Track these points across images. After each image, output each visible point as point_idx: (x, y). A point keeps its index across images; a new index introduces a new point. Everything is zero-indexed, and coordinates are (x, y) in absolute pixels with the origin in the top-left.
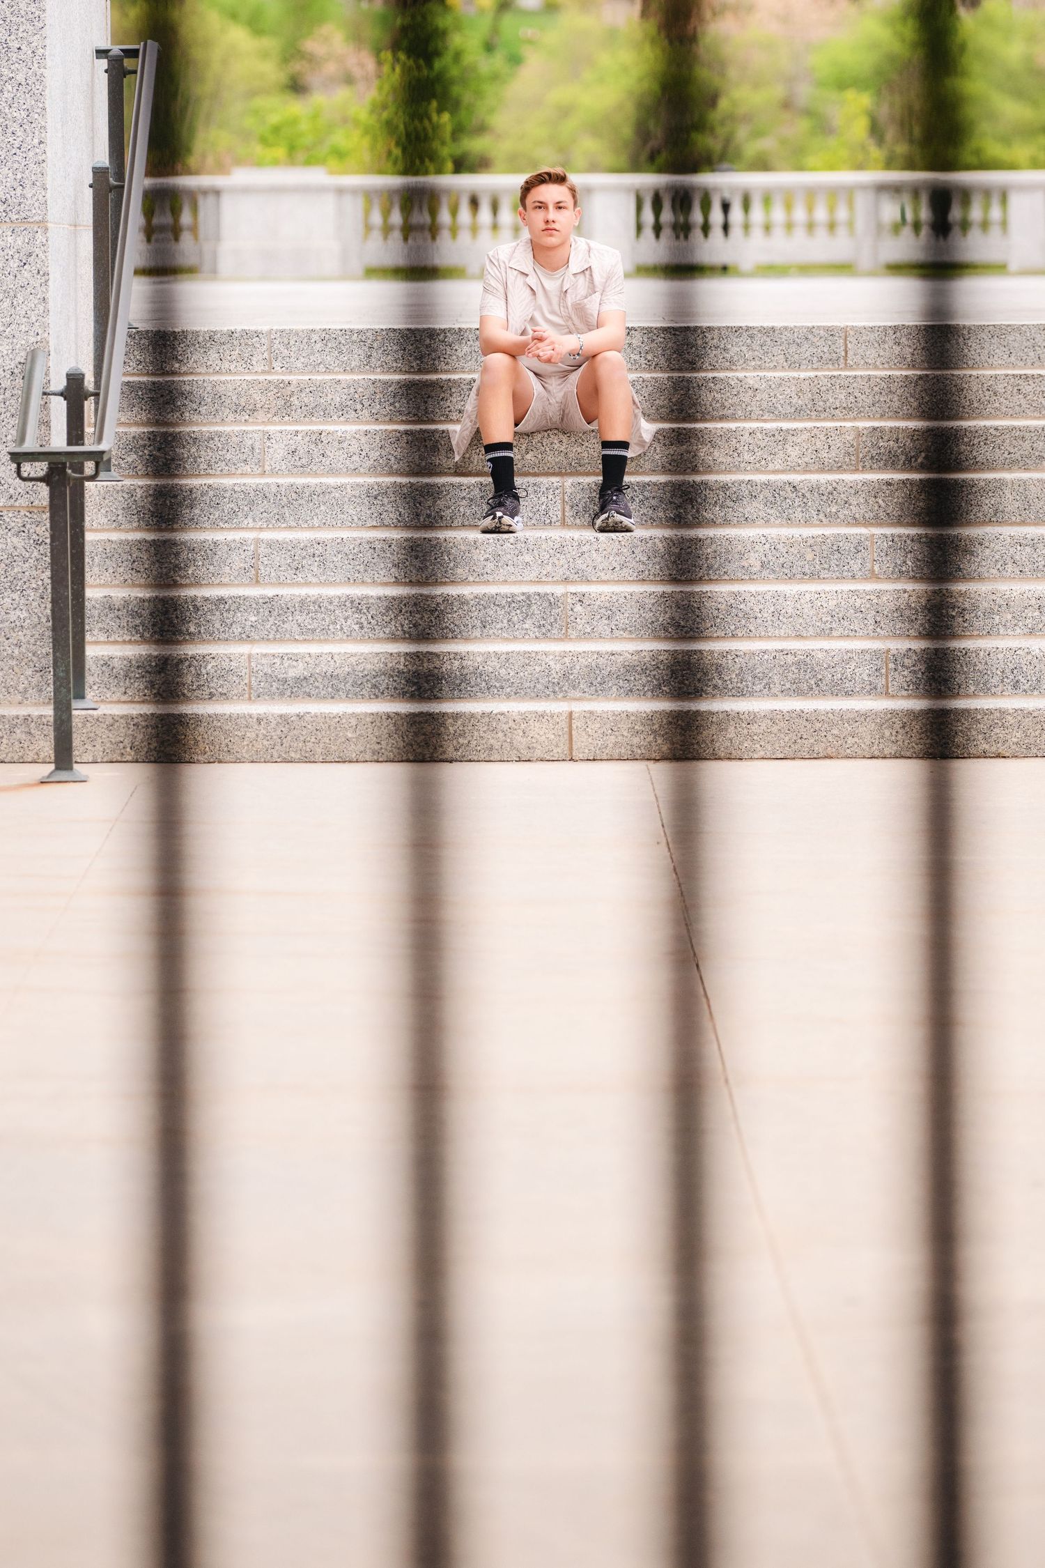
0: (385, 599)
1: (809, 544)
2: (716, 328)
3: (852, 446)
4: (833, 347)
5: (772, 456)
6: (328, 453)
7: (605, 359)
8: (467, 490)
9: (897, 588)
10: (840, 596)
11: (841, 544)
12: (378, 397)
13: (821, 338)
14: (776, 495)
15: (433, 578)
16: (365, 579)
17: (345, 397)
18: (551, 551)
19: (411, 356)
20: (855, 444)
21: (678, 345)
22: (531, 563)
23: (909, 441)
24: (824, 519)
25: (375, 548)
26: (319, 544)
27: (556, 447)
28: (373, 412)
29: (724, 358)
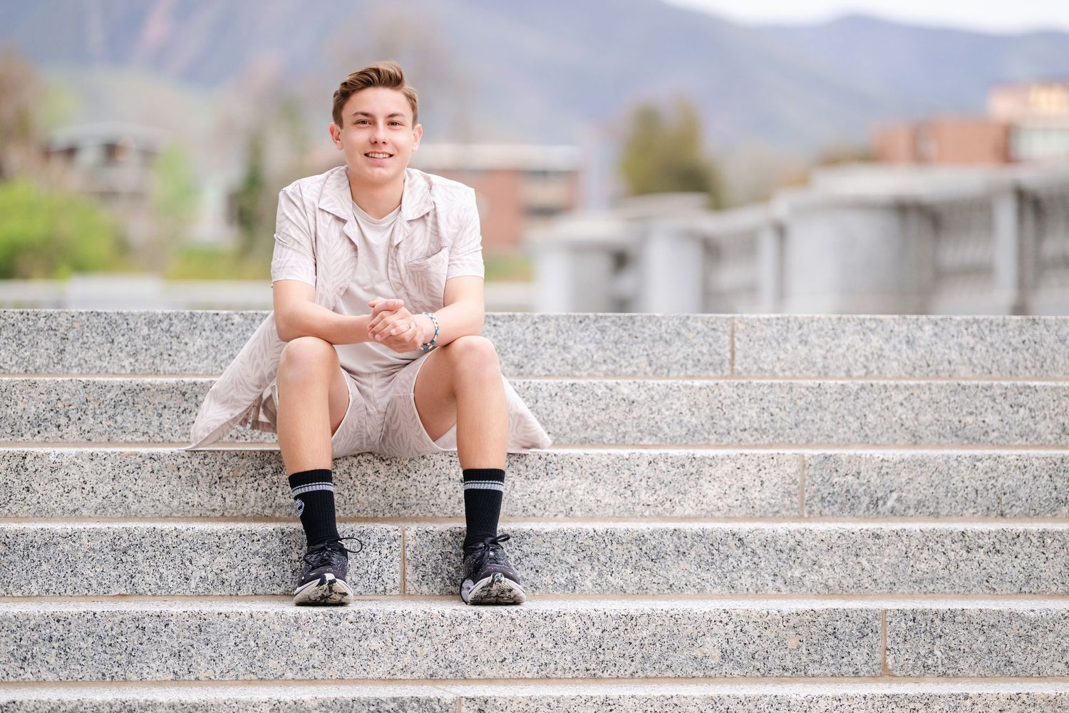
0: (181, 707)
1: (791, 624)
2: (552, 318)
3: (794, 482)
4: (715, 346)
5: (681, 496)
6: (35, 486)
7: (470, 348)
8: (262, 541)
9: (954, 692)
10: (870, 704)
11: (838, 625)
12: (91, 407)
13: (698, 333)
14: (715, 552)
15: (232, 673)
16: (129, 675)
17: (44, 406)
18: (410, 633)
19: (121, 352)
20: (798, 480)
21: (499, 341)
22: (379, 651)
23: (875, 475)
24: (783, 588)
25: (144, 628)
26: (58, 621)
27: (370, 480)
28: (83, 428)
29: (563, 359)
